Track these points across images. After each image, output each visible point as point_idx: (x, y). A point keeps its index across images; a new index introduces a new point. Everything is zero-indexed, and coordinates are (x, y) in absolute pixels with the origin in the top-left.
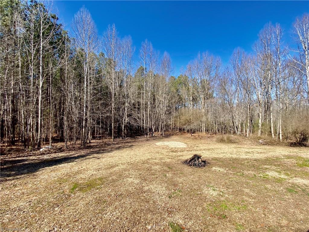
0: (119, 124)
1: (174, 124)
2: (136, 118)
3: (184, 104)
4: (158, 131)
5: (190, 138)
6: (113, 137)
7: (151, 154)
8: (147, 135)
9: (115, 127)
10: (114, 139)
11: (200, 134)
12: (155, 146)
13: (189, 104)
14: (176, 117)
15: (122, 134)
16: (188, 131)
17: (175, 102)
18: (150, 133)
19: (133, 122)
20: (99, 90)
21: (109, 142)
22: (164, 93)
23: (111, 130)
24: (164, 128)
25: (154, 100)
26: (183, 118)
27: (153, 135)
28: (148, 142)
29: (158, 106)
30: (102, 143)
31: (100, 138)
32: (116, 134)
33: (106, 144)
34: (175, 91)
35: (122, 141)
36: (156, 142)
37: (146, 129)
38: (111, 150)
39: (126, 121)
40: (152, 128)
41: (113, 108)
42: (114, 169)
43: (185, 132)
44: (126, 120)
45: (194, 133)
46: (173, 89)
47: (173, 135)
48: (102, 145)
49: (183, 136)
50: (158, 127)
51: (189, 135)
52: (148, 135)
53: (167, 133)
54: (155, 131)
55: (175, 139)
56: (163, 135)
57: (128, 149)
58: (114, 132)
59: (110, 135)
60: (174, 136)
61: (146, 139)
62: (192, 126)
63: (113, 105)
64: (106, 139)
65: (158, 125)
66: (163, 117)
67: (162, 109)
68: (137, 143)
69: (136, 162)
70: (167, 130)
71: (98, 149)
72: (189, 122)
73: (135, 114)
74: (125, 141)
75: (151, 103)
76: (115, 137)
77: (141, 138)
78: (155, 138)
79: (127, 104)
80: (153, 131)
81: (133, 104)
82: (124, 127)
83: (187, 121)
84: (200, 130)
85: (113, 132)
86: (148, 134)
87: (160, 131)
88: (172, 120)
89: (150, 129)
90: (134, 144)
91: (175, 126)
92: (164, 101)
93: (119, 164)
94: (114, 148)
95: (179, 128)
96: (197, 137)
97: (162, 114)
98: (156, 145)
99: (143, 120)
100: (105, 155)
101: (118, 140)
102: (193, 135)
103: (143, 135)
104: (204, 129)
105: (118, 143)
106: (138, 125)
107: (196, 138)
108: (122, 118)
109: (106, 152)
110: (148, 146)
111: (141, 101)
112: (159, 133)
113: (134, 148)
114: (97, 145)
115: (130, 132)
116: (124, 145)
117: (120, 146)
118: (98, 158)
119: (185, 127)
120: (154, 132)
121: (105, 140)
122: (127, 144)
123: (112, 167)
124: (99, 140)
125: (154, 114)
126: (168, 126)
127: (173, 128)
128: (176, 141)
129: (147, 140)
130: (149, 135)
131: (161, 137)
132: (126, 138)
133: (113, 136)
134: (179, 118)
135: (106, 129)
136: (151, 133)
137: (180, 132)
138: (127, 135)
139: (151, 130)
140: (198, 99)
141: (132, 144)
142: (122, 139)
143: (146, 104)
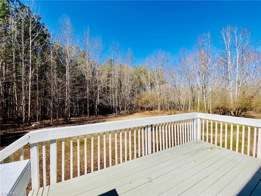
0: (93, 105)
1: (137, 104)
2: (107, 99)
3: (144, 88)
4: (124, 110)
5: (148, 114)
8: (115, 113)
9: (90, 107)
10: (89, 116)
11: (156, 111)
13: (148, 88)
14: (138, 98)
15: (96, 113)
16: (147, 109)
17: (137, 87)
19: (104, 103)
21: (86, 119)
22: (128, 79)
24: (128, 107)
25: (121, 85)
26: (143, 99)
27: (120, 113)
29: (124, 90)
33: (83, 120)
34: (137, 78)
35: (96, 118)
36: (123, 118)
37: (115, 108)
40: (119, 107)
43: (145, 110)
44: (99, 101)
45: (151, 111)
46: (135, 76)
47: (136, 112)
48: (80, 121)
49: (143, 113)
50: (124, 106)
51: (148, 112)
53: (131, 111)
54: (122, 110)
55: (137, 115)
56: (128, 113)
58: (90, 111)
59: (86, 113)
60: (136, 113)
62: (150, 105)
64: (83, 116)
65: (124, 105)
66: (128, 98)
67: (126, 92)
68: (108, 119)
70: (131, 109)
73: (106, 97)
74: (98, 118)
75: (118, 88)
77: (110, 115)
78: (122, 115)
79: (99, 89)
81: (104, 89)
82: (97, 107)
83: (146, 101)
84: (156, 108)
85: (88, 111)
87: (125, 110)
88: (135, 101)
89: (117, 108)
90: (106, 120)
91: (137, 106)
92: (128, 86)
95: (141, 107)
96: (153, 113)
97: (127, 96)
99: (112, 101)
101: (92, 117)
102: (150, 112)
103: (112, 113)
104: (159, 107)
105: (93, 119)
106: (109, 105)
107: (152, 114)
111: (110, 86)
112: (125, 111)
114: (76, 122)
116: (98, 120)
119: (144, 106)
120: (121, 110)
122: (100, 120)
124: (77, 117)
125: (121, 96)
126: (131, 106)
127: (136, 107)
129: (116, 117)
130: (117, 113)
131: (127, 114)
132: (99, 116)
133: (88, 114)
134: (141, 99)
136: (119, 111)
137: (141, 110)
138: (99, 113)
140: (155, 84)
141: (105, 120)
142: (96, 116)
143: (114, 88)
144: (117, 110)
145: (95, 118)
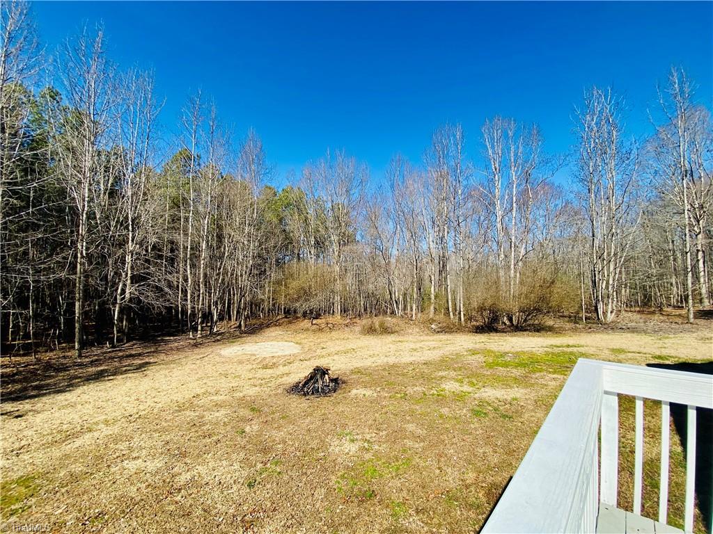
0: (102, 304)
1: (273, 299)
2: (163, 284)
3: (296, 251)
4: (230, 319)
5: (307, 330)
6: (80, 343)
7: (204, 381)
8: (195, 330)
9: (85, 314)
10: (80, 350)
11: (330, 319)
12: (217, 359)
13: (309, 254)
14: (278, 283)
15: (113, 333)
16: (305, 315)
17: (275, 247)
18: (205, 325)
19: (150, 298)
21: (63, 361)
22: (247, 222)
23: (70, 323)
24: (245, 309)
25: (220, 238)
26: (294, 284)
27: (215, 330)
28: (197, 351)
29: (231, 254)
30: (36, 367)
31: (27, 349)
32: (92, 334)
33: (48, 366)
34: (275, 220)
35: (113, 354)
36: (221, 349)
37: (193, 314)
38: (68, 386)
39: (127, 295)
40: (210, 314)
43: (297, 318)
44: (127, 291)
45: (317, 318)
46: (270, 216)
47: (268, 326)
48: (34, 373)
49: (293, 327)
50: (229, 307)
51: (306, 323)
52: (199, 332)
53: (254, 321)
54: (221, 319)
55: (273, 334)
56: (243, 328)
57: (130, 375)
58: (84, 329)
59: (68, 337)
60: (271, 329)
61: (191, 341)
62: (314, 303)
63: (81, 245)
64: (52, 350)
65: (229, 303)
66: (244, 281)
67: (240, 263)
68: (162, 356)
70: (253, 315)
71: (18, 386)
72: (306, 294)
73: (159, 275)
74: (121, 354)
75: (209, 247)
76: (84, 345)
77: (175, 341)
78: (218, 338)
79: (131, 247)
80: (215, 318)
81: (154, 248)
82: (121, 312)
83: (302, 292)
84: (329, 310)
85: (77, 330)
86: (199, 328)
87: (234, 318)
88: (267, 290)
89: (204, 315)
90: (151, 361)
91: (274, 305)
92: (246, 242)
93: (97, 423)
94: (80, 377)
95: (285, 309)
96: (323, 326)
97: (241, 276)
98: (220, 355)
99: (185, 292)
100: (40, 403)
101: (96, 351)
102: (314, 322)
103: (184, 332)
104: (338, 307)
105: (96, 360)
106: (167, 304)
107: (321, 330)
108: (115, 285)
109: (49, 393)
110: (198, 362)
111: (180, 238)
112: (233, 323)
113: (152, 370)
114: (16, 374)
115: (140, 327)
116: (117, 364)
117: (102, 371)
118: (17, 414)
119: (298, 305)
120: (216, 322)
121: (46, 356)
122: (128, 362)
123: (70, 436)
124: (24, 355)
125: (218, 274)
126: (256, 305)
127: (269, 310)
128: (275, 339)
129: (196, 345)
130: (202, 330)
131: (238, 333)
132: (127, 345)
133: (77, 341)
134: (286, 285)
135: (54, 323)
136: (209, 324)
137: (286, 317)
138: (130, 336)
139: (207, 316)
140: (327, 243)
141: (147, 360)
142: (113, 347)
143: (196, 248)
144: (202, 323)
145: (109, 355)
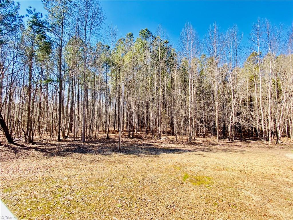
0: (224, 125)
2: (249, 117)
7: (278, 168)
8: (267, 140)
9: (219, 127)
12: (284, 158)
15: (229, 135)
18: (272, 138)
20: (201, 90)
21: (214, 142)
23: (215, 130)
27: (280, 142)
28: (269, 151)
30: (207, 142)
31: (204, 136)
32: (221, 134)
33: (210, 143)
36: (285, 153)
37: (265, 132)
38: (217, 151)
39: (233, 121)
40: (276, 132)
41: (217, 107)
42: (223, 173)
44: (233, 119)
48: (206, 144)
52: (270, 141)
54: (283, 136)
57: (238, 154)
58: (219, 132)
59: (214, 134)
61: (266, 145)
63: (216, 103)
64: (210, 138)
65: (288, 128)
68: (251, 149)
69: (253, 173)
71: (203, 147)
73: (245, 112)
74: (233, 144)
76: (220, 138)
78: (283, 146)
79: (233, 102)
80: (279, 136)
81: (242, 101)
82: (231, 127)
85: (217, 132)
86: (270, 139)
89: (272, 133)
90: (246, 150)
93: (228, 168)
94: (220, 149)
98: (285, 157)
99: (260, 121)
100: (211, 154)
105: (224, 145)
106: (252, 126)
108: (228, 117)
109: (212, 152)
111: (255, 95)
113: (247, 154)
114: (201, 143)
115: (238, 134)
117: (227, 149)
118: (204, 156)
121: (209, 139)
122: (236, 148)
123: (220, 170)
124: (203, 138)
129: (268, 148)
132: (234, 141)
133: (217, 136)
135: (209, 129)
139: (274, 134)
141: (244, 149)
142: (229, 141)
143: (265, 98)
